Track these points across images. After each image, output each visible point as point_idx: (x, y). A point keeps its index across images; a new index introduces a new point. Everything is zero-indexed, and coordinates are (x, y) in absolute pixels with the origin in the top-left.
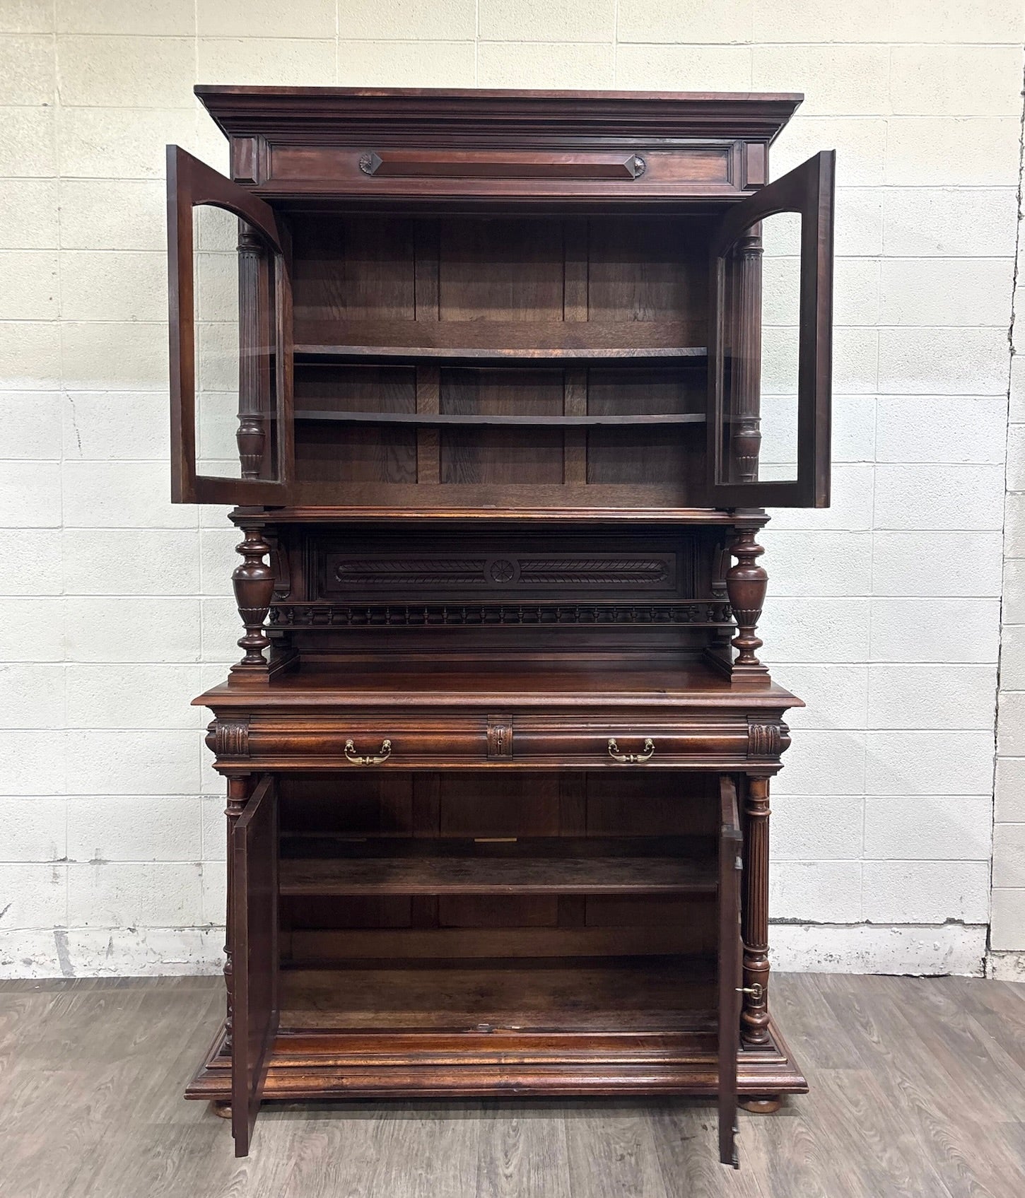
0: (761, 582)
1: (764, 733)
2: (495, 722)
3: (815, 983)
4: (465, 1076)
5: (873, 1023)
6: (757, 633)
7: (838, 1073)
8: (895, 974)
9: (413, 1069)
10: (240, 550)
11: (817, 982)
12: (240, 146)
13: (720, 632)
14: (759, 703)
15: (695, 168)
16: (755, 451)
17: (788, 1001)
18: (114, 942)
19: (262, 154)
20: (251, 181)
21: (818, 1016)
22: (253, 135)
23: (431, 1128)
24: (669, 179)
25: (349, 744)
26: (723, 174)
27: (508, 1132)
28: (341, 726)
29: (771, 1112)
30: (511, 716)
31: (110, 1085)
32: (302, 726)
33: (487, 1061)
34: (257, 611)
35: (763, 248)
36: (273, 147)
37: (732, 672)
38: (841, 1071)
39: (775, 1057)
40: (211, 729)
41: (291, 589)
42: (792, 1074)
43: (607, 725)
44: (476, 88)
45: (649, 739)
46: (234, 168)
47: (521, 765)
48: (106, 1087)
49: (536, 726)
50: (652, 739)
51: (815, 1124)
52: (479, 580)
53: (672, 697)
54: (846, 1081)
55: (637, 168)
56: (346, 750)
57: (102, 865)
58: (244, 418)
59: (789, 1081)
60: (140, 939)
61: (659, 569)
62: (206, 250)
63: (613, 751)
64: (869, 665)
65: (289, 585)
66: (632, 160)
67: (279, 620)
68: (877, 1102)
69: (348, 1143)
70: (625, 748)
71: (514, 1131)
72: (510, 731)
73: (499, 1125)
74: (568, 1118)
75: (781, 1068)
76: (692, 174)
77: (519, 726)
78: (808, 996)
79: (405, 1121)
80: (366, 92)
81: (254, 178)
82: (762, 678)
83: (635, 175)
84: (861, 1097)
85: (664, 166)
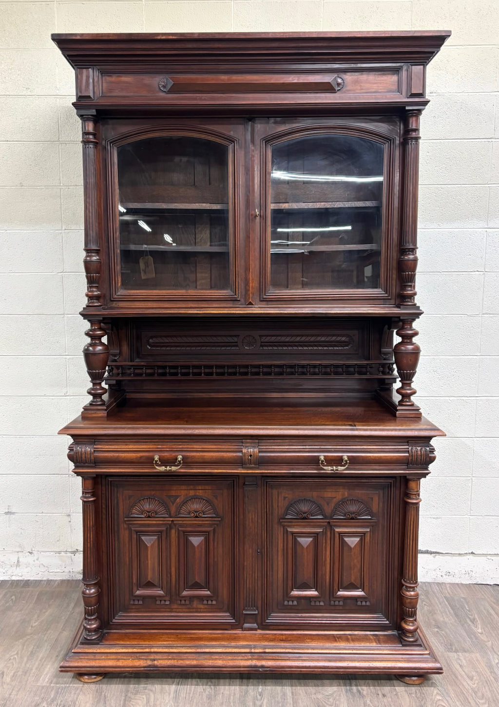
0: (416, 353)
1: (419, 452)
2: (248, 445)
3: (439, 589)
4: (229, 660)
5: (478, 619)
6: (413, 385)
7: (459, 656)
8: (488, 583)
9: (198, 655)
10: (87, 334)
11: (441, 589)
12: (81, 74)
13: (387, 381)
14: (416, 433)
15: (376, 83)
16: (414, 269)
17: (424, 603)
18: (20, 560)
19: (96, 79)
20: (89, 97)
21: (443, 614)
22: (90, 67)
23: (209, 692)
24: (359, 91)
25: (156, 458)
26: (395, 87)
27: (257, 697)
28: (151, 447)
29: (419, 684)
30: (257, 441)
31: (16, 656)
32: (127, 447)
33: (243, 650)
34: (99, 372)
35: (420, 135)
36: (103, 74)
37: (397, 410)
38: (460, 654)
39: (422, 650)
40: (71, 449)
41: (120, 353)
42: (433, 662)
43: (319, 447)
44: (233, 31)
45: (345, 456)
46: (78, 89)
47: (264, 471)
48: (14, 658)
49: (273, 447)
50: (347, 456)
51: (447, 693)
52: (235, 348)
53: (360, 430)
54: (464, 661)
55: (339, 84)
56: (154, 462)
57: (12, 515)
58: (88, 251)
59: (431, 666)
60: (35, 558)
61: (347, 341)
62: (64, 141)
63: (322, 463)
64: (477, 398)
65: (118, 351)
66: (335, 79)
67: (113, 372)
68: (484, 677)
69: (158, 702)
70: (330, 461)
71: (260, 695)
72: (256, 450)
73: (250, 691)
74: (293, 686)
75: (426, 658)
76: (375, 87)
77: (262, 447)
78: (436, 599)
79: (193, 687)
80: (162, 36)
81: (91, 95)
82: (416, 416)
83: (337, 89)
84: (474, 673)
85: (356, 82)
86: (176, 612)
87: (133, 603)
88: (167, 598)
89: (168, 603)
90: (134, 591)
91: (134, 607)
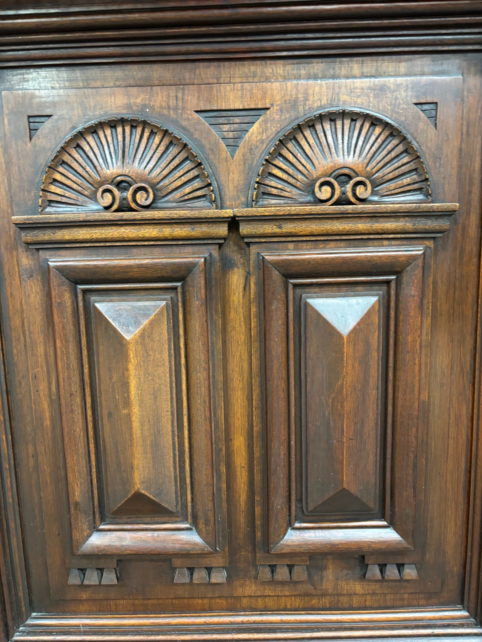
86: (253, 610)
87: (77, 581)
88: (218, 561)
89: (219, 577)
90: (76, 535)
91: (84, 596)
